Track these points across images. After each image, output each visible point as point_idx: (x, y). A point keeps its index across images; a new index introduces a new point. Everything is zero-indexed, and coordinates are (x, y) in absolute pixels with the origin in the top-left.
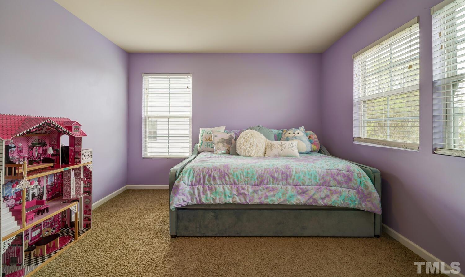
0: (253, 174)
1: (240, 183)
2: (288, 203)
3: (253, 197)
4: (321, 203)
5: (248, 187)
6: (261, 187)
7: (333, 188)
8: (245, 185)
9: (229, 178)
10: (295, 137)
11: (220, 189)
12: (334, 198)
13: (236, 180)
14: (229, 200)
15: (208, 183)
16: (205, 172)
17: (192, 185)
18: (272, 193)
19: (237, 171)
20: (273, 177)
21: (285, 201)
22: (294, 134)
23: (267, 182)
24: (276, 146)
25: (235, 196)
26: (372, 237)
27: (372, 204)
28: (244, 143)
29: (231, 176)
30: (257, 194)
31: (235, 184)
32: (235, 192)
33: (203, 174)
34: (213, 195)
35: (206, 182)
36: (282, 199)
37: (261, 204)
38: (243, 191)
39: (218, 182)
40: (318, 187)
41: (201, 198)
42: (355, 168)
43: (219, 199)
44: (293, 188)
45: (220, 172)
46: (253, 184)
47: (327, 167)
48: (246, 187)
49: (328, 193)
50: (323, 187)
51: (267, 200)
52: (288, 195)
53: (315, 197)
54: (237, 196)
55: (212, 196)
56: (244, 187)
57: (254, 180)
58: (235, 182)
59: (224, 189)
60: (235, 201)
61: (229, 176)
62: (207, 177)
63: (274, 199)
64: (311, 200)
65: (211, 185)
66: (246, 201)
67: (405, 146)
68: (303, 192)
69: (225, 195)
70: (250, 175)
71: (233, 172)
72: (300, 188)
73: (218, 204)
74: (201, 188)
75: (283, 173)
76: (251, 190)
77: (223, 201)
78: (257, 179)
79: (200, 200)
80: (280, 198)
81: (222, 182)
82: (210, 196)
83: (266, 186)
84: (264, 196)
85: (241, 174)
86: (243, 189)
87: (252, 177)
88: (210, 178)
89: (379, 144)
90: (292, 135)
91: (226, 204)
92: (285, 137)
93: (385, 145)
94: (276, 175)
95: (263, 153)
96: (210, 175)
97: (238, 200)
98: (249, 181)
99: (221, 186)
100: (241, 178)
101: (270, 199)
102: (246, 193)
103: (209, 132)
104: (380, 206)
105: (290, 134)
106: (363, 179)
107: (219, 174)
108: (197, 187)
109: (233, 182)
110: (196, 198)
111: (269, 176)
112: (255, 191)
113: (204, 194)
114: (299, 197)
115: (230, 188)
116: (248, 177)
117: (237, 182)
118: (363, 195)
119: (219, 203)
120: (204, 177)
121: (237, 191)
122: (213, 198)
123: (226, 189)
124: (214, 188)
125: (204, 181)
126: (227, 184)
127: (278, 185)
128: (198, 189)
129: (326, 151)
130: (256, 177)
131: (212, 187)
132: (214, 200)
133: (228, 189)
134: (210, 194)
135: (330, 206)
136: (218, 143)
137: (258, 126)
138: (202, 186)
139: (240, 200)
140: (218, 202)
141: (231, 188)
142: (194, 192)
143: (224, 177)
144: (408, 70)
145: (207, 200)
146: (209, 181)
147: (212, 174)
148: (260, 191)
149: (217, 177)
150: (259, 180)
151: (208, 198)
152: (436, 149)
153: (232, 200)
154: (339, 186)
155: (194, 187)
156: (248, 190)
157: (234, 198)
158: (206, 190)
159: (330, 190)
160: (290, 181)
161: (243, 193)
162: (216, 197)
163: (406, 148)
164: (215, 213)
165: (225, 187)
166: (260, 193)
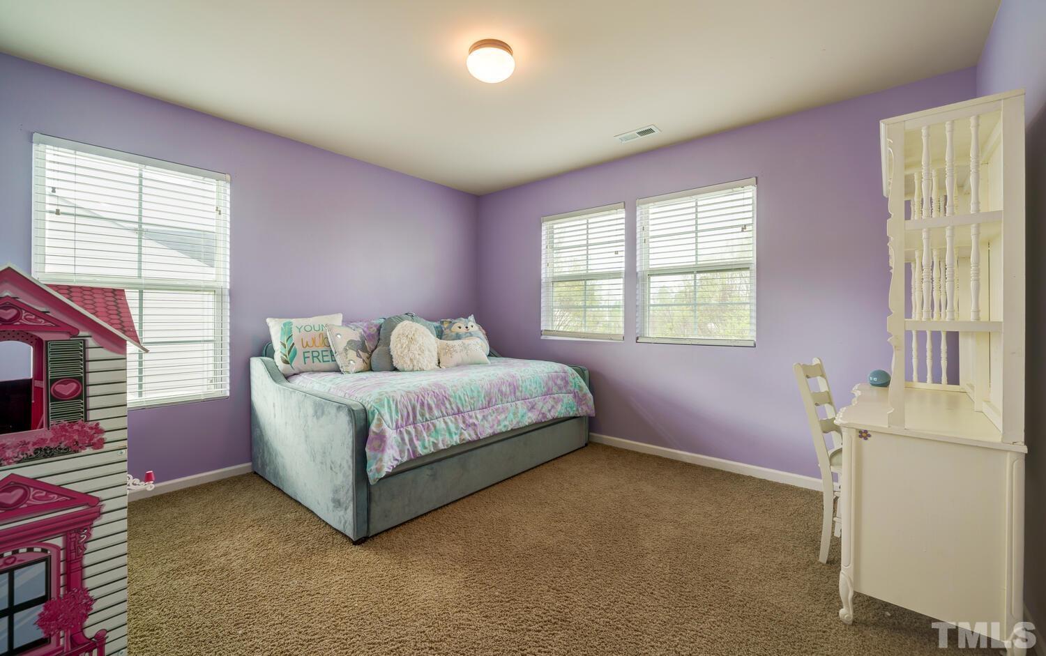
0: (478, 392)
1: (465, 410)
2: (521, 425)
3: (483, 426)
4: (549, 417)
5: (475, 414)
6: (490, 410)
7: (556, 395)
8: (471, 411)
9: (451, 404)
10: (470, 333)
11: (440, 424)
12: (559, 407)
13: (460, 405)
14: (456, 439)
15: (421, 419)
16: (413, 400)
17: (397, 427)
18: (503, 416)
19: (457, 390)
20: (500, 391)
21: (518, 423)
22: (467, 328)
23: (496, 401)
24: (458, 348)
25: (463, 431)
26: (583, 447)
27: (588, 406)
28: (408, 346)
29: (452, 400)
30: (487, 421)
31: (459, 412)
32: (462, 425)
33: (411, 404)
34: (432, 437)
35: (419, 417)
36: (515, 422)
37: (495, 435)
38: (471, 421)
39: (436, 413)
40: (544, 397)
41: (416, 447)
42: (567, 368)
43: (443, 441)
44: (522, 404)
45: (436, 396)
46: (481, 407)
47: (546, 370)
48: (472, 413)
49: (553, 403)
50: (548, 397)
51: (499, 428)
52: (519, 415)
53: (544, 410)
54: (465, 430)
55: (432, 439)
56: (470, 413)
57: (482, 401)
58: (459, 409)
59: (446, 423)
60: (464, 440)
61: (449, 401)
62: (418, 408)
63: (507, 423)
64: (541, 416)
65: (427, 420)
66: (477, 435)
67: (610, 337)
68: (532, 408)
69: (450, 433)
70: (475, 394)
71: (454, 392)
72: (529, 403)
73: (442, 450)
74: (411, 428)
75: (510, 385)
76: (480, 417)
77: (449, 442)
78: (484, 397)
79: (414, 452)
80: (512, 421)
81: (442, 412)
82: (429, 441)
83: (495, 407)
84: (496, 421)
85: (464, 394)
86: (471, 417)
87: (479, 396)
88: (424, 410)
89: (580, 337)
90: (463, 330)
91: (453, 447)
92: (453, 334)
93: (587, 338)
94: (504, 389)
95: (437, 362)
96: (422, 404)
97: (468, 435)
98: (475, 405)
99: (441, 419)
100: (465, 401)
101: (503, 424)
102: (476, 422)
103: (308, 328)
104: (593, 407)
105: (460, 328)
106: (576, 379)
107: (435, 400)
108: (406, 430)
109: (456, 411)
110: (408, 450)
111: (497, 391)
112: (484, 417)
113: (418, 440)
114: (530, 414)
115: (453, 419)
116: (473, 397)
117: (461, 409)
118: (579, 399)
119: (443, 448)
120: (414, 409)
121: (464, 422)
122: (433, 442)
123: (450, 423)
124: (431, 426)
125: (415, 417)
126: (448, 415)
127: (507, 402)
128: (409, 433)
129: (496, 353)
130: (483, 396)
131: (428, 424)
132: (435, 445)
133: (451, 421)
134: (428, 436)
135: (557, 418)
136: (346, 350)
137: (407, 314)
138: (412, 426)
139: (470, 435)
140: (441, 446)
141: (456, 419)
142: (403, 439)
143: (444, 404)
144: (613, 255)
145: (425, 448)
146: (423, 415)
147: (426, 402)
148: (489, 416)
149: (433, 406)
150: (487, 398)
151: (427, 444)
152: (637, 339)
153: (460, 439)
154: (560, 392)
155: (402, 429)
156: (476, 417)
157: (461, 434)
158: (422, 431)
159: (554, 398)
160: (518, 394)
161: (471, 424)
162: (437, 440)
163: (611, 339)
164: (432, 469)
165: (447, 419)
166: (490, 418)
